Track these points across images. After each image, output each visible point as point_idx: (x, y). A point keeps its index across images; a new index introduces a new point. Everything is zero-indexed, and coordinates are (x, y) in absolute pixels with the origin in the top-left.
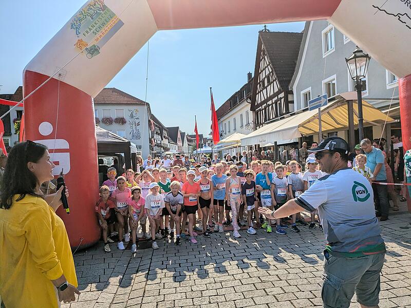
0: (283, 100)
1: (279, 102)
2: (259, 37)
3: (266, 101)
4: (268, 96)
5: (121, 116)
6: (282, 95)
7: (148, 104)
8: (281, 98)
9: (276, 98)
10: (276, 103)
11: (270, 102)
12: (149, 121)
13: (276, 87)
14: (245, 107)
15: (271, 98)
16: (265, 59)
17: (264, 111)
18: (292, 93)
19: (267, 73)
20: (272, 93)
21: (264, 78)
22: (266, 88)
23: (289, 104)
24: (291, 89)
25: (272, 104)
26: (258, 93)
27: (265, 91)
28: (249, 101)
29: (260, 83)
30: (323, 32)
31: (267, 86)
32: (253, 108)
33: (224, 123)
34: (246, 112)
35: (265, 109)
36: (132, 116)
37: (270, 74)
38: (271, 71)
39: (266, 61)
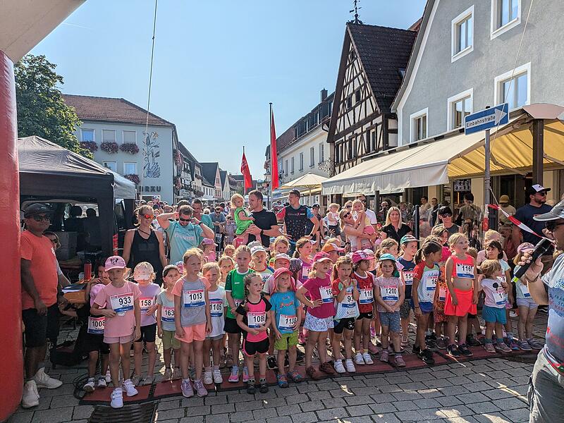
0: (380, 126)
1: (374, 130)
2: (347, 32)
3: (352, 129)
4: (357, 121)
5: (130, 141)
6: (379, 120)
7: (173, 126)
8: (377, 125)
9: (369, 125)
10: (368, 131)
11: (358, 131)
12: (174, 151)
13: (371, 106)
14: (319, 137)
15: (361, 124)
16: (353, 65)
17: (348, 143)
18: (395, 117)
19: (357, 86)
20: (362, 117)
21: (352, 94)
22: (354, 109)
23: (390, 134)
24: (394, 111)
25: (362, 133)
26: (340, 117)
27: (351, 114)
28: (326, 127)
29: (343, 101)
30: (454, 21)
31: (355, 107)
32: (331, 140)
33: (285, 160)
34: (320, 144)
35: (350, 140)
36: (148, 143)
37: (361, 87)
38: (362, 82)
39: (358, 64)
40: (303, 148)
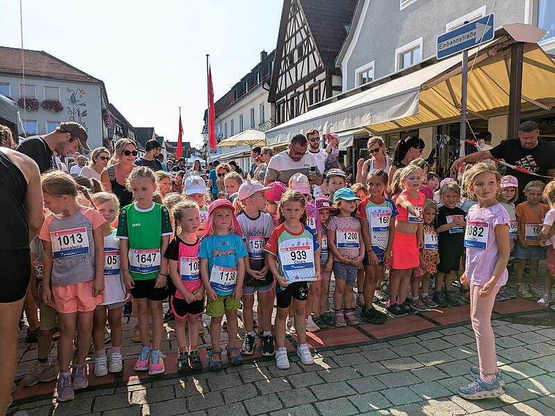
0: (323, 84)
1: (317, 88)
3: (294, 87)
4: (299, 78)
5: (53, 97)
6: (323, 76)
7: (101, 84)
8: (320, 81)
9: (312, 82)
10: (311, 88)
11: (301, 89)
12: (104, 111)
13: (314, 61)
14: (260, 96)
15: (303, 81)
16: (296, 18)
17: (289, 102)
18: (339, 73)
19: (299, 40)
20: (305, 74)
21: (294, 50)
22: (296, 65)
23: (333, 91)
24: (339, 66)
25: (304, 92)
26: (282, 75)
27: (293, 71)
28: (266, 86)
29: (285, 58)
31: (297, 63)
32: (272, 99)
33: (224, 122)
34: (260, 105)
35: (292, 99)
36: (73, 100)
37: (303, 42)
38: (305, 36)
39: (301, 17)
40: (243, 109)
